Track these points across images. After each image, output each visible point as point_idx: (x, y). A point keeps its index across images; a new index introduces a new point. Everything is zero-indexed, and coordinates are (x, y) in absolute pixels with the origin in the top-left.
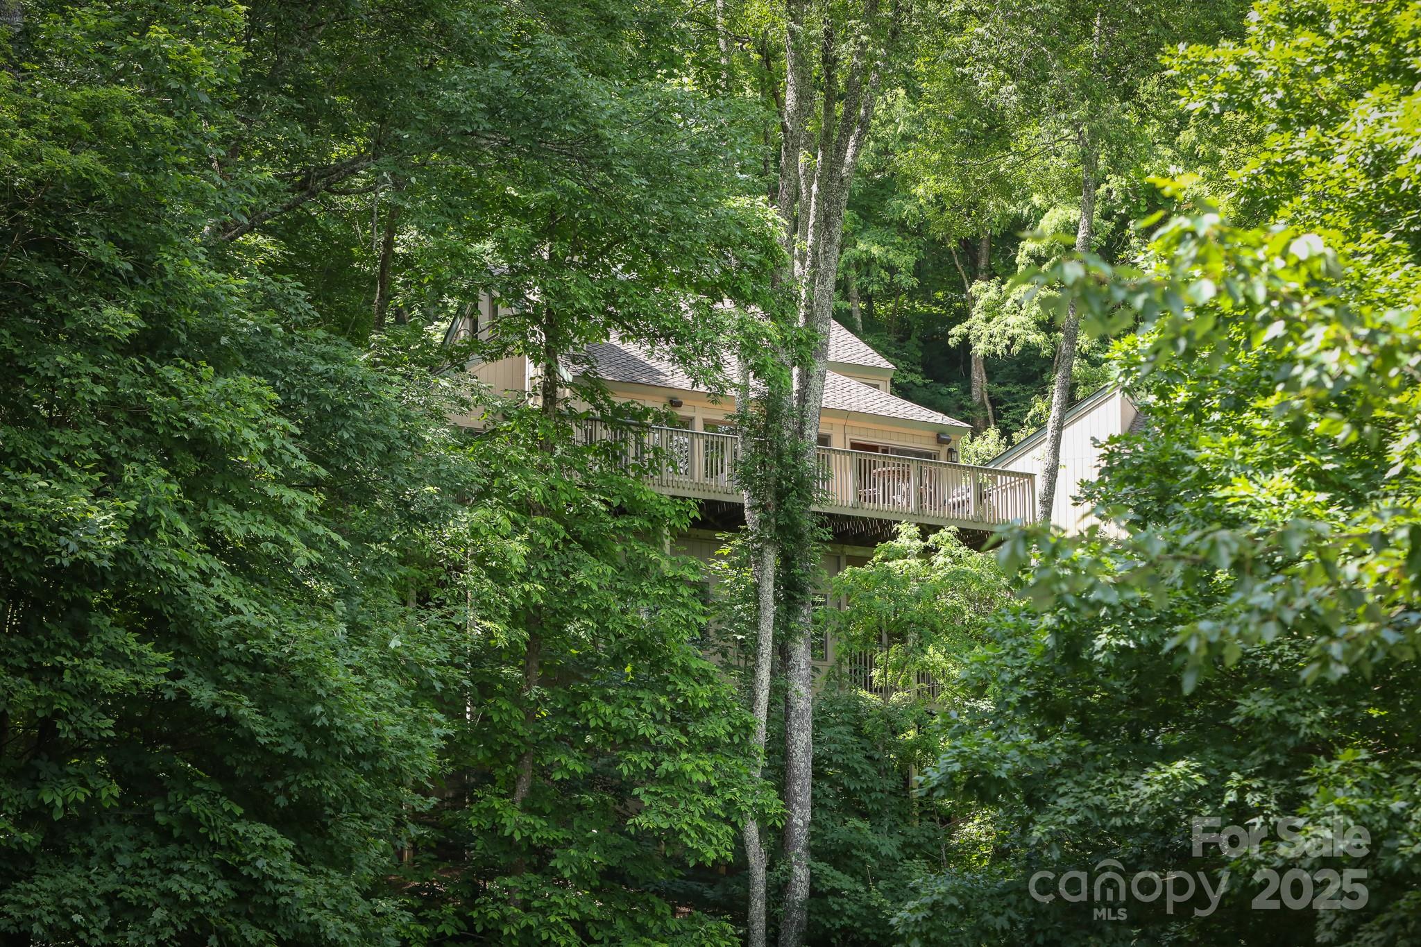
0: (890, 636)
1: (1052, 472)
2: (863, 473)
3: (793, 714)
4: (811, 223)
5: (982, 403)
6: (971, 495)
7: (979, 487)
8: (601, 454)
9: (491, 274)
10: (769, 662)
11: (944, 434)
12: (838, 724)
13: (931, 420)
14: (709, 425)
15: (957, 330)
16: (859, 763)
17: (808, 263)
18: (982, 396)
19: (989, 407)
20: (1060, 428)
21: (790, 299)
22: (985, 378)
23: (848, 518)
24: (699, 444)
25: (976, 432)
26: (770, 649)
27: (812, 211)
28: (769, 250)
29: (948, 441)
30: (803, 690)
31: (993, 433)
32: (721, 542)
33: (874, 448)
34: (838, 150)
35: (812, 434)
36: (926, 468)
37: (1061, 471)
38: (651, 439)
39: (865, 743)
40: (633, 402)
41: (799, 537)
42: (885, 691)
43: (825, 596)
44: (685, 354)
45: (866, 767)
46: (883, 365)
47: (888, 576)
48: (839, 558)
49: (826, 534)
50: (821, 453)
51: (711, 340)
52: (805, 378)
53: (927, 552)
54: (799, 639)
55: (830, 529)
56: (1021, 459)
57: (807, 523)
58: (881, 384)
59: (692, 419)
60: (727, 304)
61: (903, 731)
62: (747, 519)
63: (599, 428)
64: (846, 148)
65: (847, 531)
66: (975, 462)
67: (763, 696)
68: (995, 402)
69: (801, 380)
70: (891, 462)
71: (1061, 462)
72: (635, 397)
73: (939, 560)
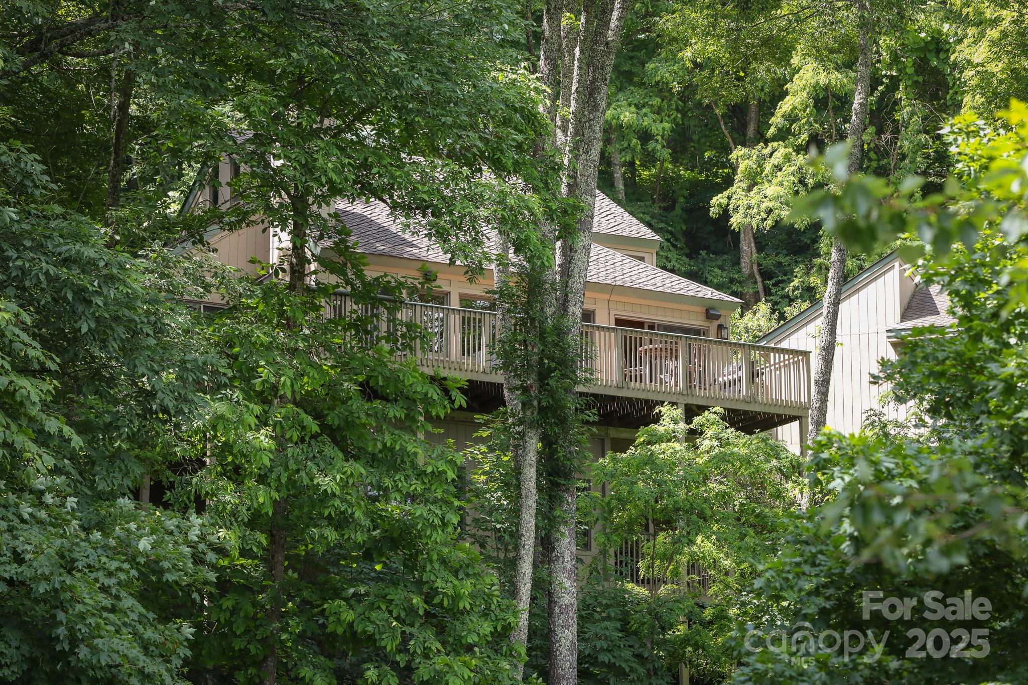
0: (657, 523)
1: (829, 350)
2: (629, 352)
3: (557, 610)
4: (574, 88)
5: (751, 276)
6: (743, 373)
7: (751, 365)
8: (350, 328)
9: (235, 142)
10: (531, 554)
11: (713, 309)
12: (604, 619)
13: (700, 295)
14: (467, 301)
15: (718, 200)
16: (627, 661)
17: (571, 129)
18: (752, 268)
19: (759, 279)
20: (836, 303)
21: (553, 169)
22: (754, 249)
23: (613, 398)
24: (455, 321)
25: (746, 307)
26: (532, 540)
27: (575, 76)
28: (531, 118)
29: (718, 317)
30: (567, 583)
31: (763, 308)
32: (480, 425)
33: (640, 325)
34: (604, 12)
35: (576, 310)
36: (694, 345)
37: (838, 350)
38: (403, 315)
39: (632, 640)
40: (386, 275)
41: (562, 421)
42: (651, 583)
43: (589, 481)
44: (443, 228)
45: (634, 665)
46: (648, 236)
47: (651, 460)
48: (603, 440)
49: (592, 416)
50: (585, 329)
51: (470, 213)
52: (569, 253)
53: (693, 435)
54: (564, 529)
55: (595, 411)
56: (795, 336)
57: (571, 403)
58: (647, 256)
59: (447, 294)
60: (488, 175)
61: (671, 626)
62: (507, 399)
63: (348, 303)
64: (612, 11)
65: (612, 412)
66: (745, 338)
67: (525, 589)
68: (766, 275)
69: (564, 254)
70: (658, 339)
71: (838, 339)
72: (388, 270)
73: (705, 444)
